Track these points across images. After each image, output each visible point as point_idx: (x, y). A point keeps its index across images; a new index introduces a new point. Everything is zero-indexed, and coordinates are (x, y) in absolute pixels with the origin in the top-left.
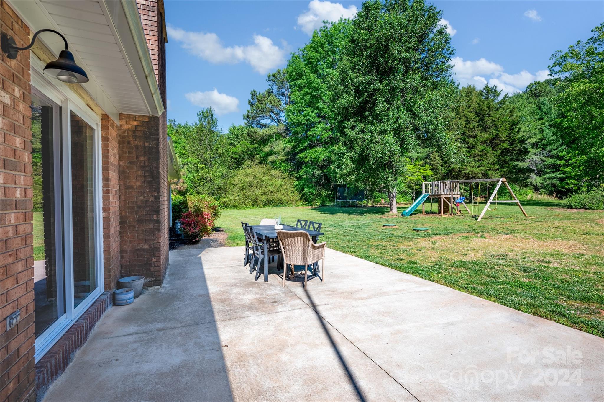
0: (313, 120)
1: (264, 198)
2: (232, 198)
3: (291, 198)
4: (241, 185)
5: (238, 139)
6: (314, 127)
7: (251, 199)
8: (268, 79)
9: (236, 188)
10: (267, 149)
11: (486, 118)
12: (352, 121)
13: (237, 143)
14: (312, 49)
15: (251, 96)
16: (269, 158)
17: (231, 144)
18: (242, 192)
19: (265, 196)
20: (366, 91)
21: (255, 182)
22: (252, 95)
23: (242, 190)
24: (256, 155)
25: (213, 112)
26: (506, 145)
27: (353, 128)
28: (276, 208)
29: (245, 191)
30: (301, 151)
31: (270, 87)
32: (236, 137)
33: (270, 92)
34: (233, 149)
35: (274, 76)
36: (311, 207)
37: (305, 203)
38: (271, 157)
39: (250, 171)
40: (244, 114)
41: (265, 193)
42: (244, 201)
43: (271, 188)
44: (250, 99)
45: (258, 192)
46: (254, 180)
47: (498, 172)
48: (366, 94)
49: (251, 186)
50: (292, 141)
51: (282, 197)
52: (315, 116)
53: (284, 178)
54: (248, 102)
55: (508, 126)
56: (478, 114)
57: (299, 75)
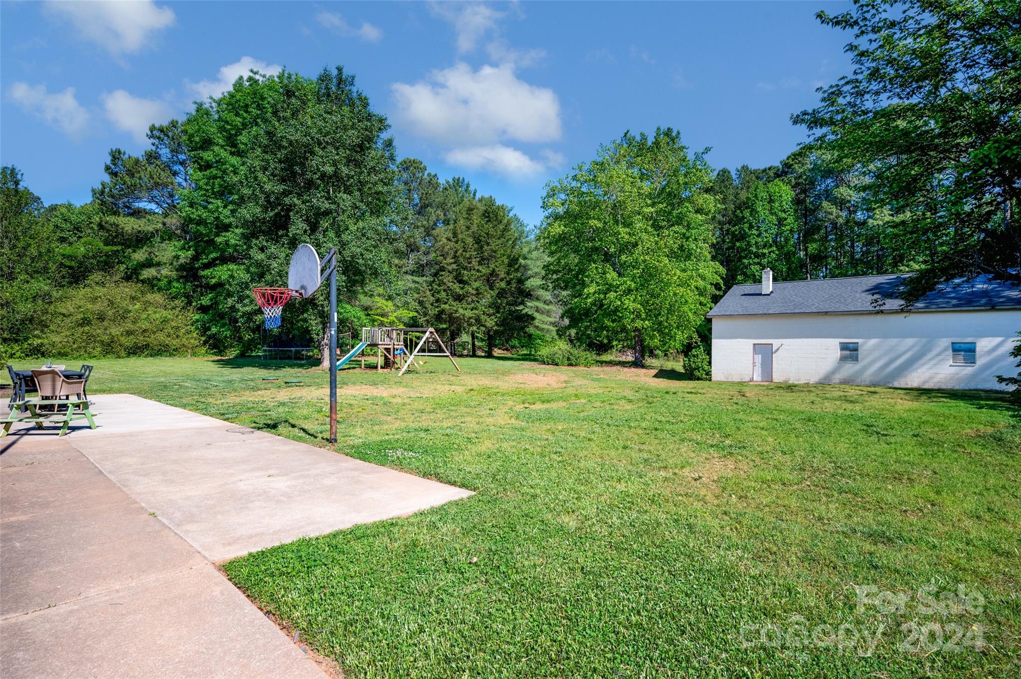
0: (227, 221)
1: (128, 341)
2: (56, 338)
3: (186, 343)
4: (80, 316)
5: (78, 230)
6: (227, 231)
7: (102, 342)
8: (149, 133)
9: (68, 320)
10: (140, 256)
11: (486, 247)
12: (262, 240)
13: (75, 238)
14: (230, 107)
15: (110, 158)
16: (144, 272)
17: (63, 240)
18: (81, 330)
19: (132, 337)
20: (279, 204)
21: (110, 313)
22: (113, 157)
23: (82, 325)
24: (118, 263)
25: (19, 177)
26: (503, 285)
27: (262, 249)
28: (152, 358)
29: (88, 328)
30: (207, 266)
31: (154, 148)
32: (75, 228)
33: (152, 157)
34: (66, 249)
35: (162, 131)
36: (220, 358)
37: (212, 352)
38: (148, 270)
39: (100, 291)
40: (95, 187)
41: (129, 333)
42: (83, 344)
43: (145, 325)
44: (109, 162)
45: (115, 331)
46: (109, 308)
47: (493, 317)
48: (279, 208)
49: (101, 318)
50: (189, 247)
51: (167, 341)
52: (229, 213)
53: (173, 308)
54: (103, 167)
55: (506, 261)
56: (478, 241)
57: (207, 144)
